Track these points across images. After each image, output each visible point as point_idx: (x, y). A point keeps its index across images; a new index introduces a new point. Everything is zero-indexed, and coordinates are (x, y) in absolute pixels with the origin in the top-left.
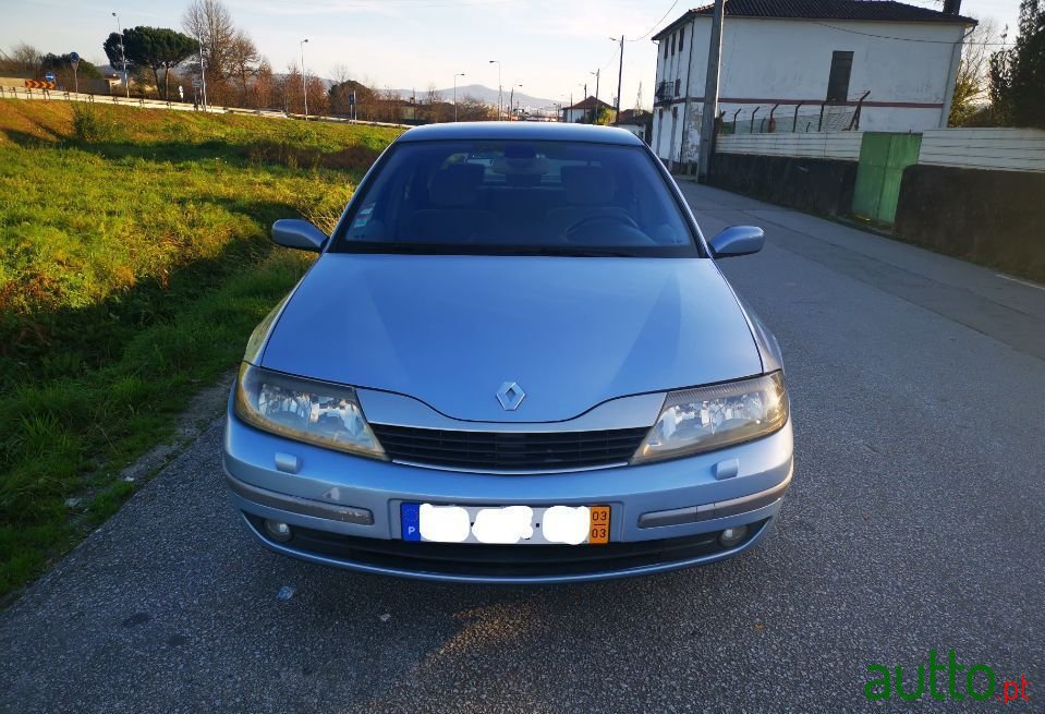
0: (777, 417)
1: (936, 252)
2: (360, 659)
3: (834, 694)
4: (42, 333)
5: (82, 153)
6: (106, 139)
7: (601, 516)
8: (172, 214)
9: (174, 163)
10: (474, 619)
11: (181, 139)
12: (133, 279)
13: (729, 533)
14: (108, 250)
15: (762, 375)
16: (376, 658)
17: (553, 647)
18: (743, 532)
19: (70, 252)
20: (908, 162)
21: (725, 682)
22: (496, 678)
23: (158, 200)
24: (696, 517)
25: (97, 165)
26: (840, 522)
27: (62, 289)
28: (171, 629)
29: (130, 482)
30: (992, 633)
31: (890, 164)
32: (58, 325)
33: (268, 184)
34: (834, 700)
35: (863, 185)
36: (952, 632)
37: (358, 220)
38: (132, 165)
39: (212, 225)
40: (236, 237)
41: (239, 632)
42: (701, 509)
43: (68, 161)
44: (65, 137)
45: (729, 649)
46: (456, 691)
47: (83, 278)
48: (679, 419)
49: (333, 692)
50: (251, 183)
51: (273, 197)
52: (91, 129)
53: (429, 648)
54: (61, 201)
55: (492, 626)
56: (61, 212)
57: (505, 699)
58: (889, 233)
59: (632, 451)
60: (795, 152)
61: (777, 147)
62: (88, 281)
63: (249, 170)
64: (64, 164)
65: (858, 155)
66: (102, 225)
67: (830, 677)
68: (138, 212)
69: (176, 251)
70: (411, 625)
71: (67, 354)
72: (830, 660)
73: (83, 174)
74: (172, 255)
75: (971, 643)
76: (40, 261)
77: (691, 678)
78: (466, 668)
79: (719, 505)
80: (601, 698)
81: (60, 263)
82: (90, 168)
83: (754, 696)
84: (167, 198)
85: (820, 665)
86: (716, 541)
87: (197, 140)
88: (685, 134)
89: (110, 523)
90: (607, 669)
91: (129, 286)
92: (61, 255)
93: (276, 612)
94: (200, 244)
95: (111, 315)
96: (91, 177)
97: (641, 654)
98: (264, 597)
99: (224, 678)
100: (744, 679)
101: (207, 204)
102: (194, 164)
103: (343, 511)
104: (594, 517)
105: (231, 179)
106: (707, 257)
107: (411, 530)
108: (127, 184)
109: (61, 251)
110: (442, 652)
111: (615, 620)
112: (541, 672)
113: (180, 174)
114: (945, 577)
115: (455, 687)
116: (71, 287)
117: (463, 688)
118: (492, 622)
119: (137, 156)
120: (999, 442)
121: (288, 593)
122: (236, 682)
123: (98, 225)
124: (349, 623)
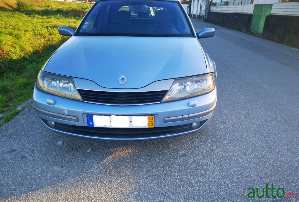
0: (211, 87)
1: (275, 42)
2: (79, 163)
3: (225, 174)
4: (4, 67)
5: (19, 13)
6: (27, 9)
7: (151, 119)
8: (44, 31)
9: (47, 16)
10: (117, 151)
11: (49, 9)
12: (32, 51)
13: (194, 124)
14: (24, 42)
15: (207, 73)
16: (84, 163)
17: (139, 159)
18: (199, 124)
19: (13, 42)
20: (268, 14)
21: (192, 170)
22: (120, 169)
23: (41, 27)
24: (182, 119)
25: (24, 17)
26: (234, 122)
27: (10, 53)
28: (22, 154)
29: (19, 110)
30: (277, 155)
31: (262, 15)
32: (9, 64)
33: (74, 22)
34: (225, 175)
35: (254, 22)
36: (265, 155)
37: (84, 26)
38: (34, 17)
39: (56, 34)
40: (63, 38)
41: (43, 155)
42: (184, 117)
43: (15, 15)
44: (15, 8)
45: (194, 160)
46: (107, 173)
47: (16, 50)
48: (179, 88)
49: (69, 173)
50: (69, 22)
51: (75, 26)
52: (22, 6)
53: (101, 160)
54: (11, 27)
55: (122, 153)
56: (11, 30)
57: (122, 175)
58: (261, 36)
59: (162, 98)
60: (234, 12)
61: (229, 10)
62: (18, 51)
63: (69, 18)
64: (14, 16)
65: (252, 12)
66: (22, 34)
67: (225, 168)
68: (34, 31)
69: (46, 42)
70: (97, 153)
71: (11, 73)
72: (225, 163)
73: (19, 19)
74: (44, 43)
75: (270, 158)
76: (3, 45)
77: (181, 169)
78: (112, 166)
79: (190, 115)
80: (152, 175)
81: (9, 45)
82: (21, 17)
83: (200, 174)
84: (43, 26)
85: (222, 165)
86: (190, 127)
87: (54, 9)
88: (201, 6)
89: (10, 122)
90: (155, 166)
91: (31, 53)
92: (10, 43)
93: (55, 149)
94: (53, 40)
95: (25, 61)
96: (21, 20)
97: (167, 162)
98: (52, 144)
99: (36, 169)
100: (197, 169)
101: (55, 28)
102: (52, 16)
103: (69, 117)
104: (149, 119)
105: (63, 21)
106: (195, 37)
107: (91, 123)
108: (32, 22)
109: (9, 42)
110: (105, 161)
111: (160, 151)
112: (135, 167)
113: (48, 19)
114: (265, 138)
115: (107, 172)
116: (13, 53)
117: (110, 172)
118: (122, 152)
119: (35, 14)
120: (287, 97)
121: (60, 143)
122: (40, 170)
123: (21, 34)
124: (77, 152)
